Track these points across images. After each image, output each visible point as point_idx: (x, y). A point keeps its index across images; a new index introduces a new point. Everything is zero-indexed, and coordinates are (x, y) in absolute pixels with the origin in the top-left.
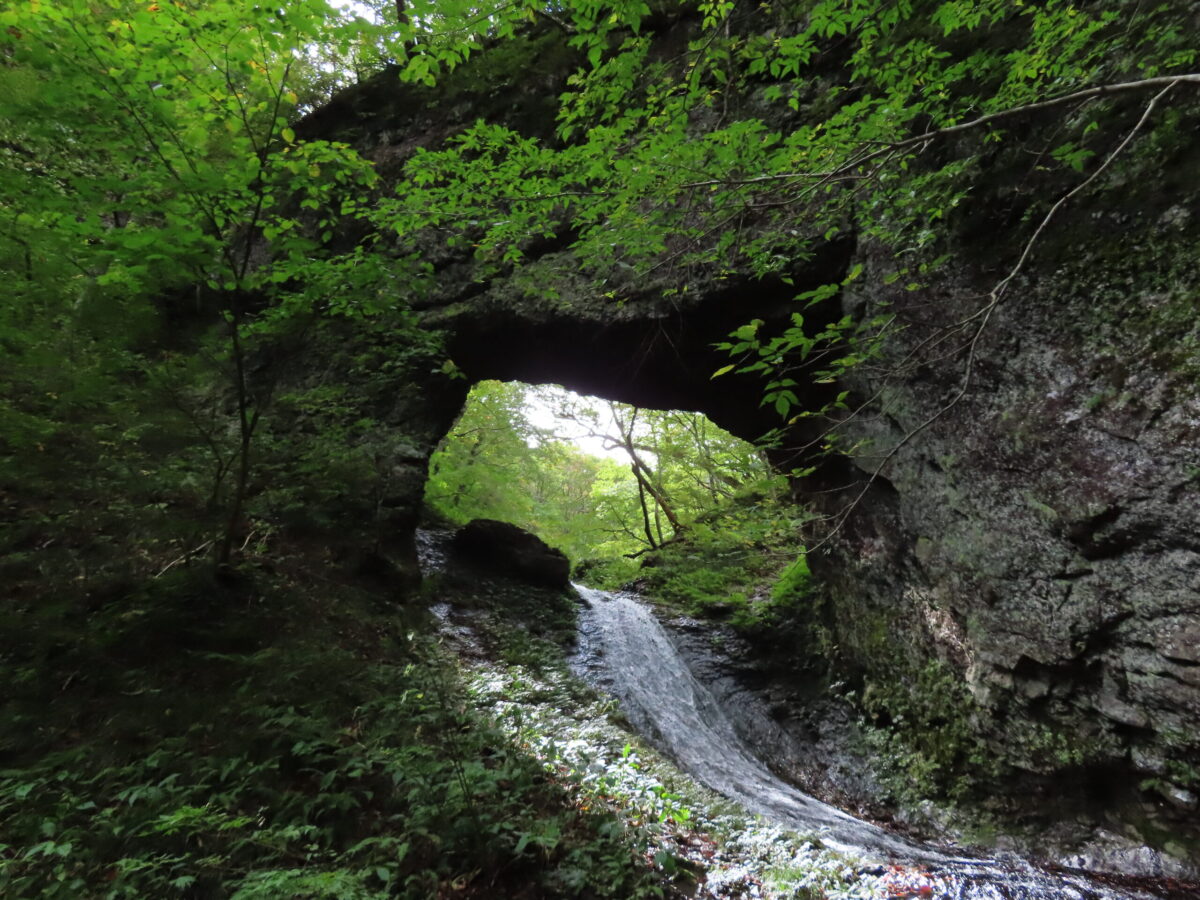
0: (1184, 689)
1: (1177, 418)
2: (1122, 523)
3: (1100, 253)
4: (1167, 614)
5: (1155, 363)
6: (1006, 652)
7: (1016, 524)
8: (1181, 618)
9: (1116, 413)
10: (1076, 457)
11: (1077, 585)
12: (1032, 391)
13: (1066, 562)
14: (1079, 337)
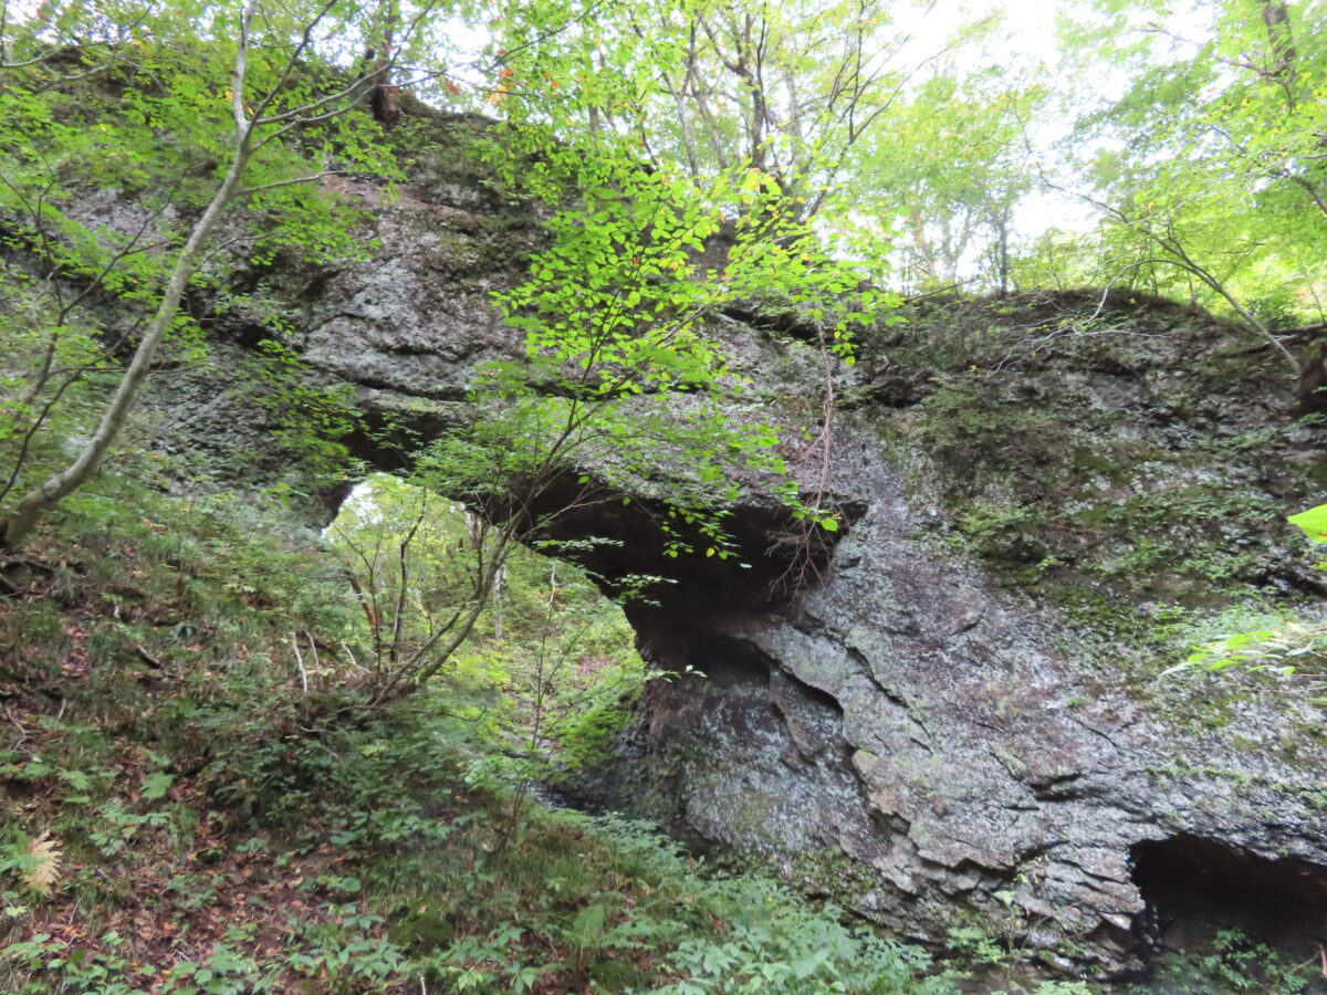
0: (1097, 895)
1: (1142, 731)
2: (1079, 784)
3: (1095, 609)
4: (1093, 845)
5: (1128, 693)
6: (948, 853)
7: (981, 764)
8: (1104, 850)
9: (1095, 715)
10: (1052, 733)
11: (1023, 816)
12: (1016, 678)
13: (1021, 799)
14: (1065, 655)
